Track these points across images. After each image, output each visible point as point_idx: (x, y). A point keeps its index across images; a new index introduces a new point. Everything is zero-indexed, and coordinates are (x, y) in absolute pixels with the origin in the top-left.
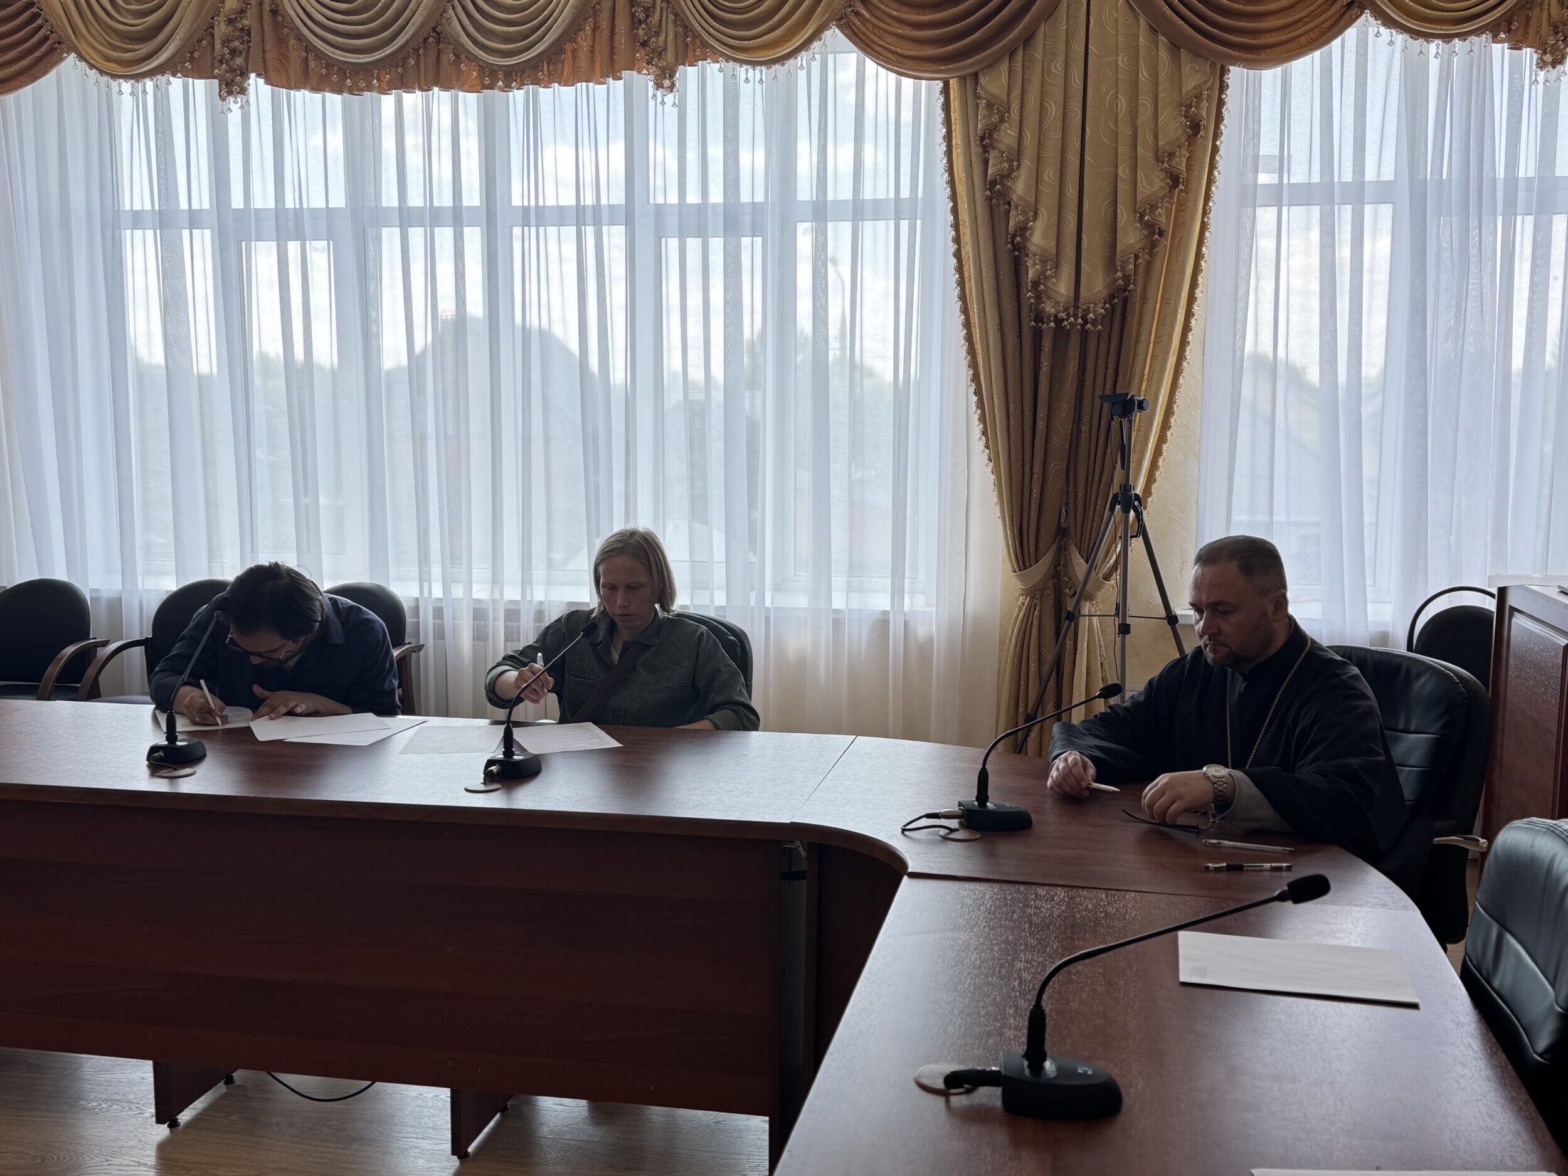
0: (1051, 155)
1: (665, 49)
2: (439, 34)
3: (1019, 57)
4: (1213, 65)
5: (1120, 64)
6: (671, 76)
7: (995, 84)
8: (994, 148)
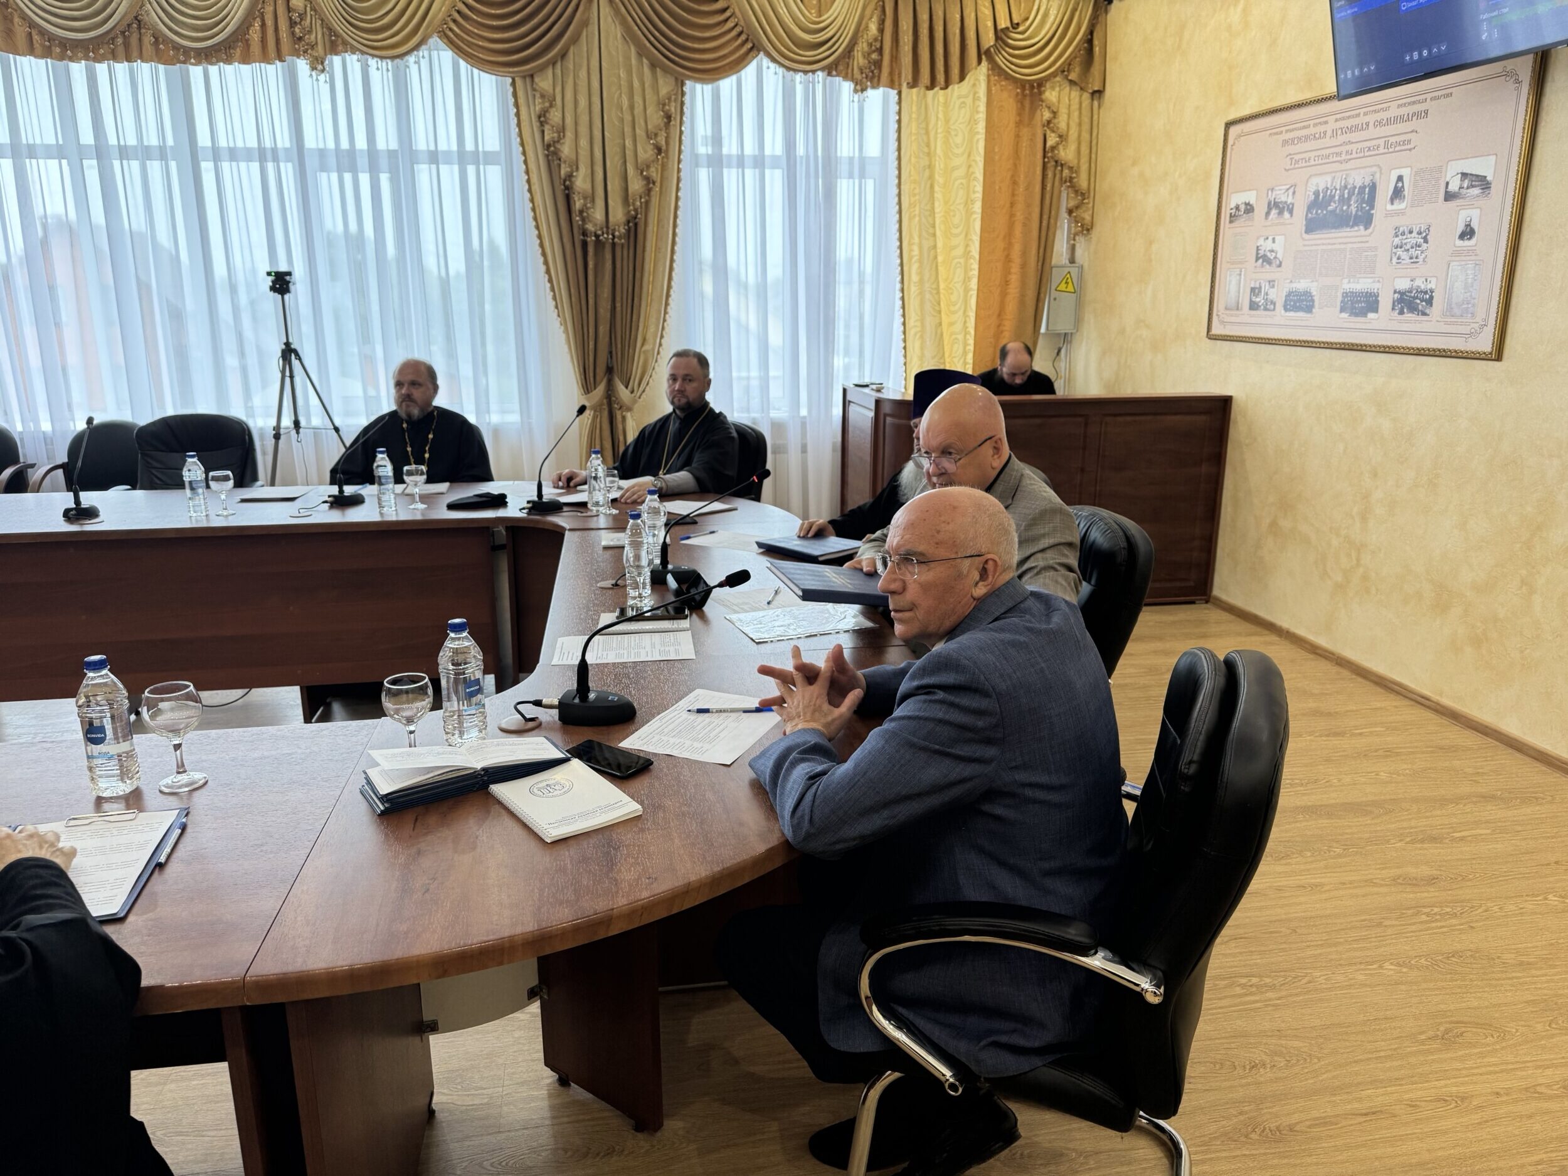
0: (583, 130)
1: (316, 43)
2: (139, 21)
3: (559, 65)
4: (676, 79)
5: (622, 75)
6: (322, 63)
7: (544, 82)
8: (547, 123)
